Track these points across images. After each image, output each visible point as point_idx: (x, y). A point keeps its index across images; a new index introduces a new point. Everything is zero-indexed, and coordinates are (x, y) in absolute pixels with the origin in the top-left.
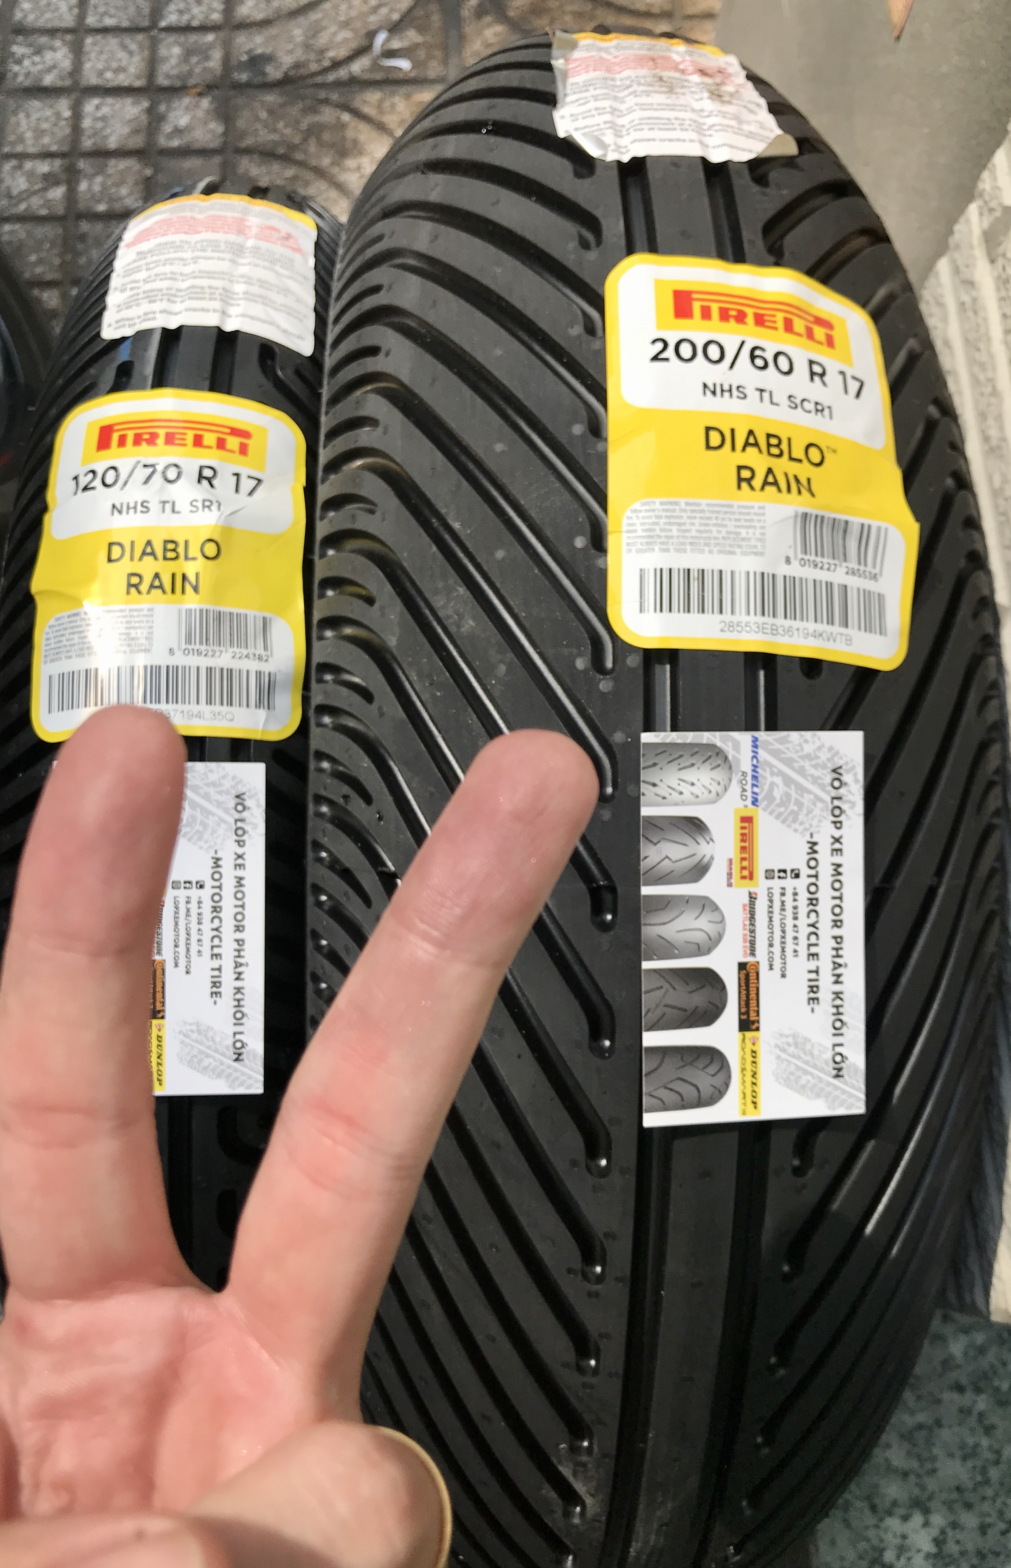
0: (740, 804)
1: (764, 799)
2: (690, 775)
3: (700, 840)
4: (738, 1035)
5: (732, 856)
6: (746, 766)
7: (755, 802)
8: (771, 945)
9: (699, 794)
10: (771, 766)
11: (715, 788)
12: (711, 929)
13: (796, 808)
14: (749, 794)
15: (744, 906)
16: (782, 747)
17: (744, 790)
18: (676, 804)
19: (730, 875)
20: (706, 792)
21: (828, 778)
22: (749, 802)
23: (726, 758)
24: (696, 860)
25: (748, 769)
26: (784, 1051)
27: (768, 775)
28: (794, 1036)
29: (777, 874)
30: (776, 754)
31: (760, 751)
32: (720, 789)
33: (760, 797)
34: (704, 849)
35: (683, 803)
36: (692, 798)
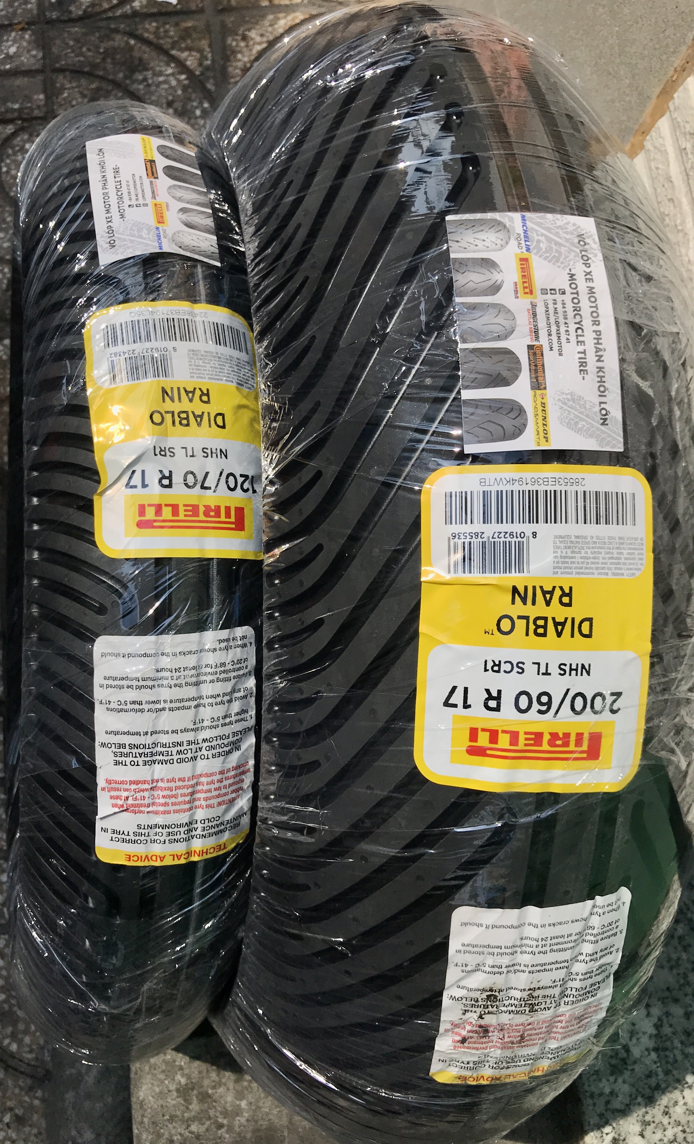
0: (519, 251)
1: (534, 248)
2: (482, 235)
3: (493, 271)
4: (531, 393)
5: (516, 280)
6: (519, 230)
7: (528, 250)
8: (550, 335)
9: (489, 245)
10: (536, 231)
11: (499, 242)
12: (507, 324)
13: (557, 254)
14: (523, 245)
15: (528, 310)
16: (542, 221)
17: (520, 244)
18: (475, 252)
19: (516, 292)
20: (494, 245)
21: (576, 241)
22: (524, 250)
23: (505, 226)
24: (491, 283)
25: (521, 232)
26: (565, 404)
27: (535, 236)
28: (571, 394)
29: (549, 292)
30: (539, 224)
31: (527, 222)
32: (503, 243)
33: (531, 248)
34: (496, 277)
35: (479, 251)
36: (485, 248)
